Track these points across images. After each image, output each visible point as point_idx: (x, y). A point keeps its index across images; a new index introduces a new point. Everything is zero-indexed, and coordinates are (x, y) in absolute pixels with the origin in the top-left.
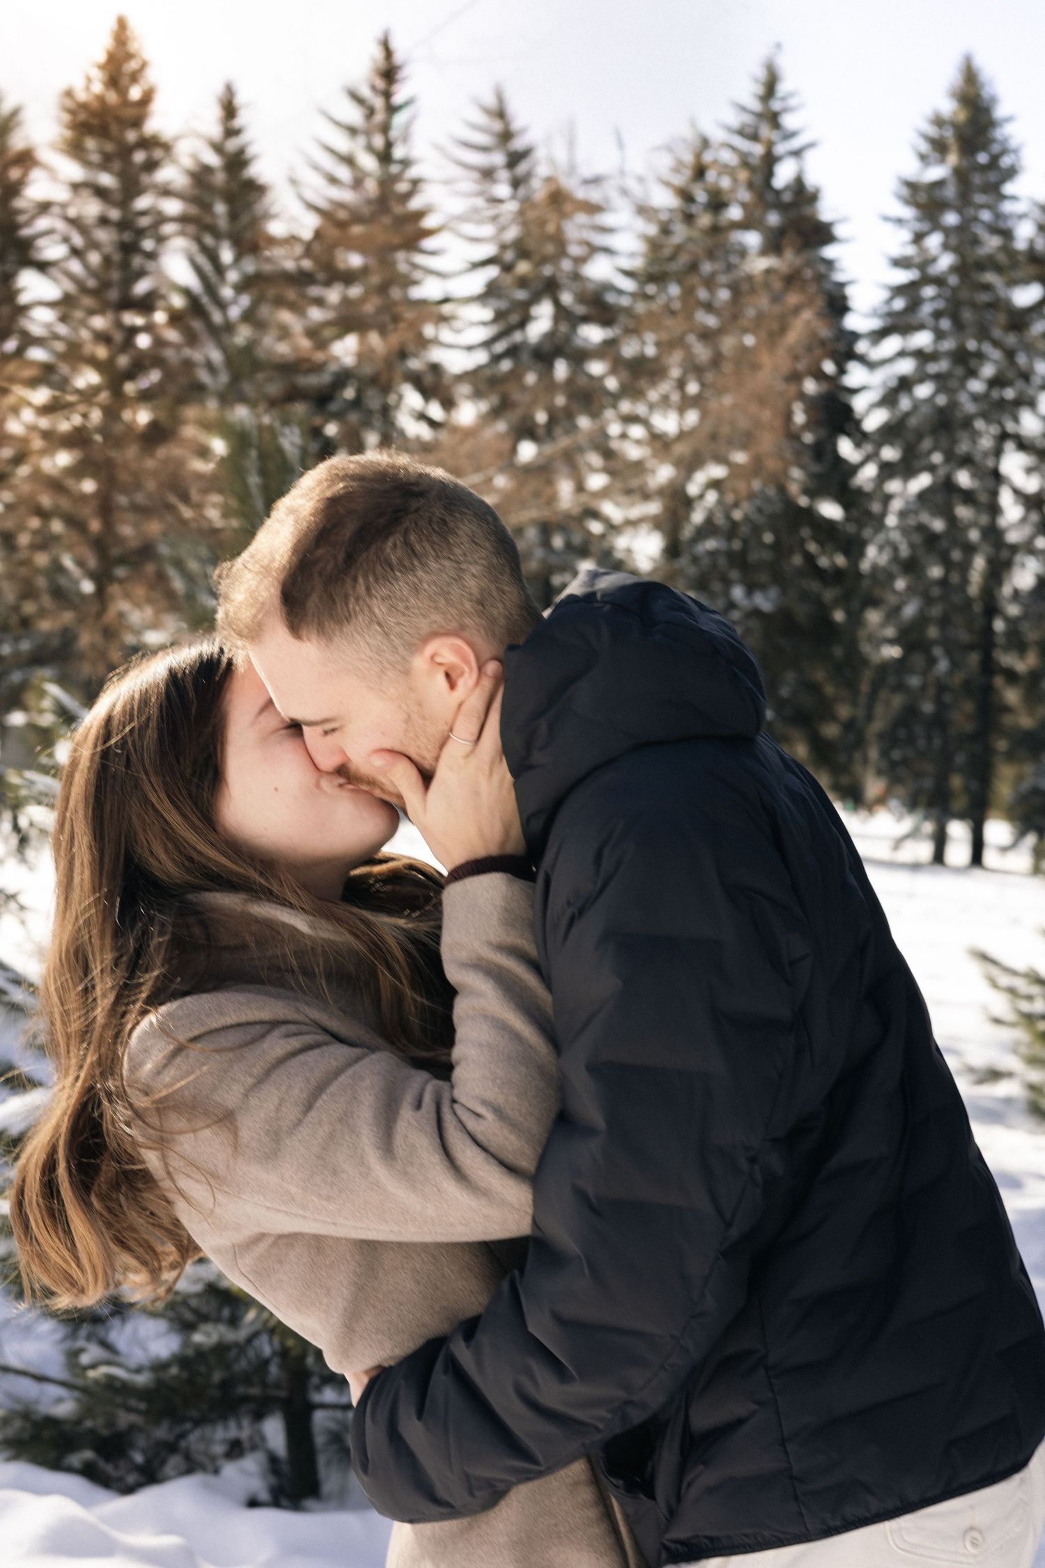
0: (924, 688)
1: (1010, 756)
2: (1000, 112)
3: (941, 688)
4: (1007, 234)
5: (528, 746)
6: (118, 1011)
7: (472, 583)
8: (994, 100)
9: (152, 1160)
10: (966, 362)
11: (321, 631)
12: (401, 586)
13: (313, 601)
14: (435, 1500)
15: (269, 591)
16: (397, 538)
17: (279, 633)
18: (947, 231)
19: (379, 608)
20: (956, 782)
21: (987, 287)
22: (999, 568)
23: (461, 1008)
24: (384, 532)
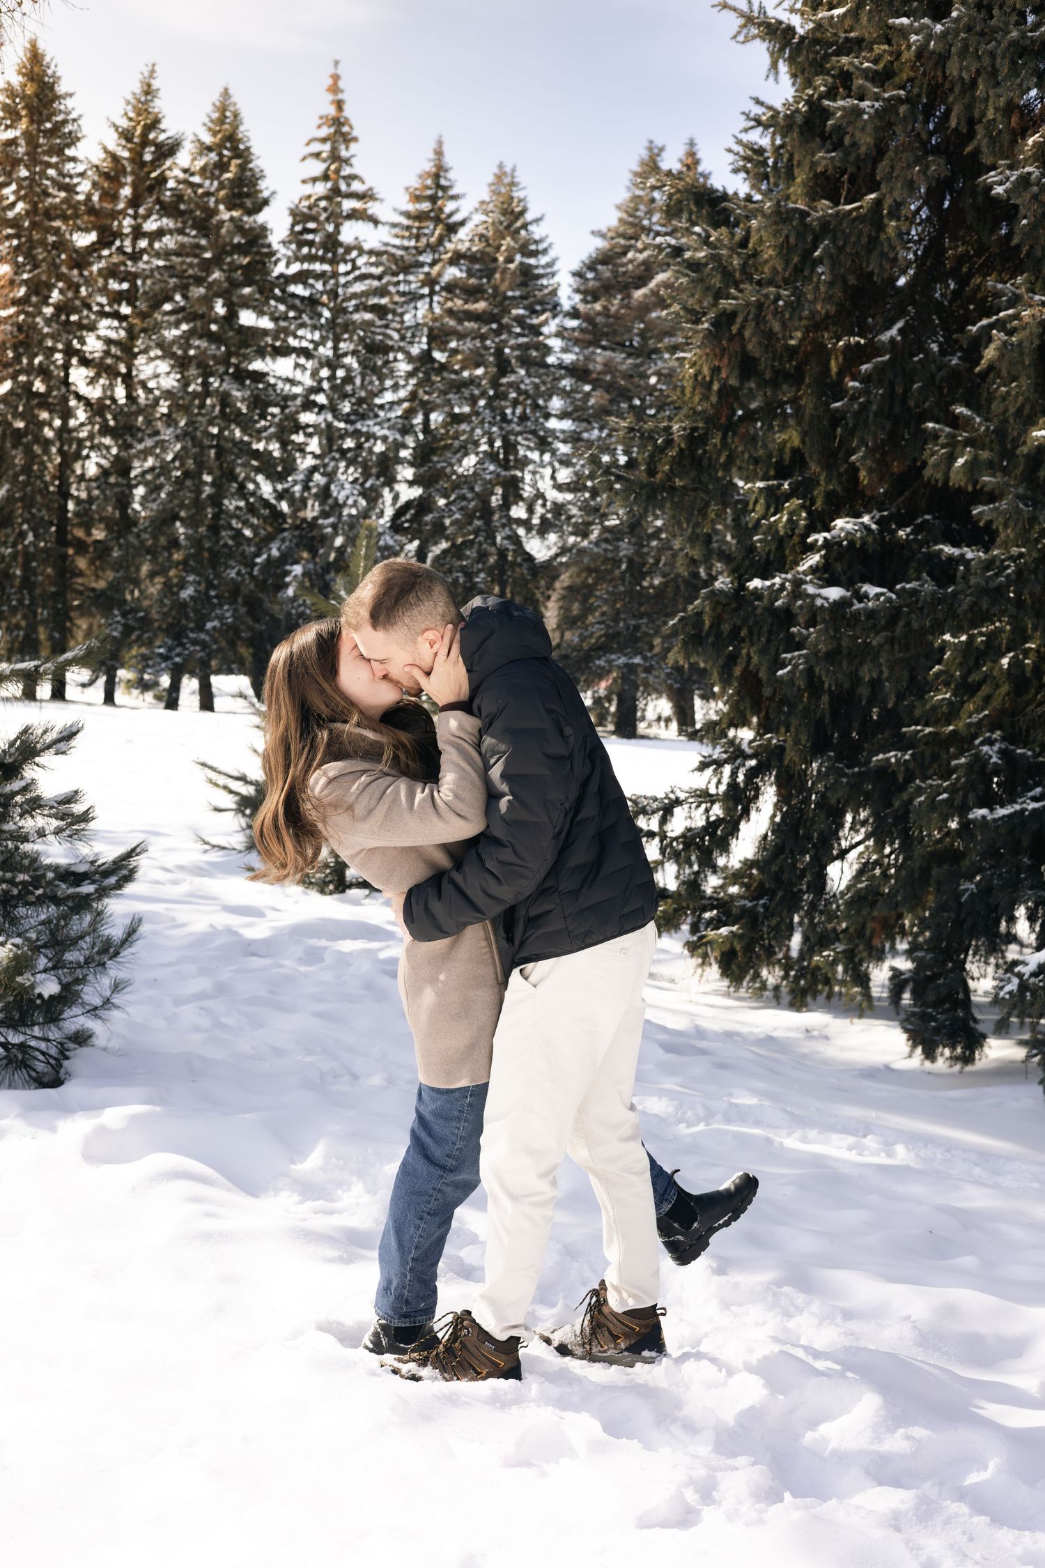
0: (14, 556)
1: (83, 611)
2: (61, 89)
3: (28, 557)
4: (70, 189)
5: (472, 664)
6: (307, 769)
7: (440, 610)
8: (57, 79)
9: (320, 826)
10: (39, 290)
11: (385, 628)
12: (415, 611)
13: (382, 618)
14: (442, 931)
15: (365, 613)
16: (413, 594)
17: (368, 629)
18: (20, 181)
19: (407, 620)
20: (42, 634)
21: (57, 231)
22: (70, 458)
23: (443, 758)
24: (409, 592)
